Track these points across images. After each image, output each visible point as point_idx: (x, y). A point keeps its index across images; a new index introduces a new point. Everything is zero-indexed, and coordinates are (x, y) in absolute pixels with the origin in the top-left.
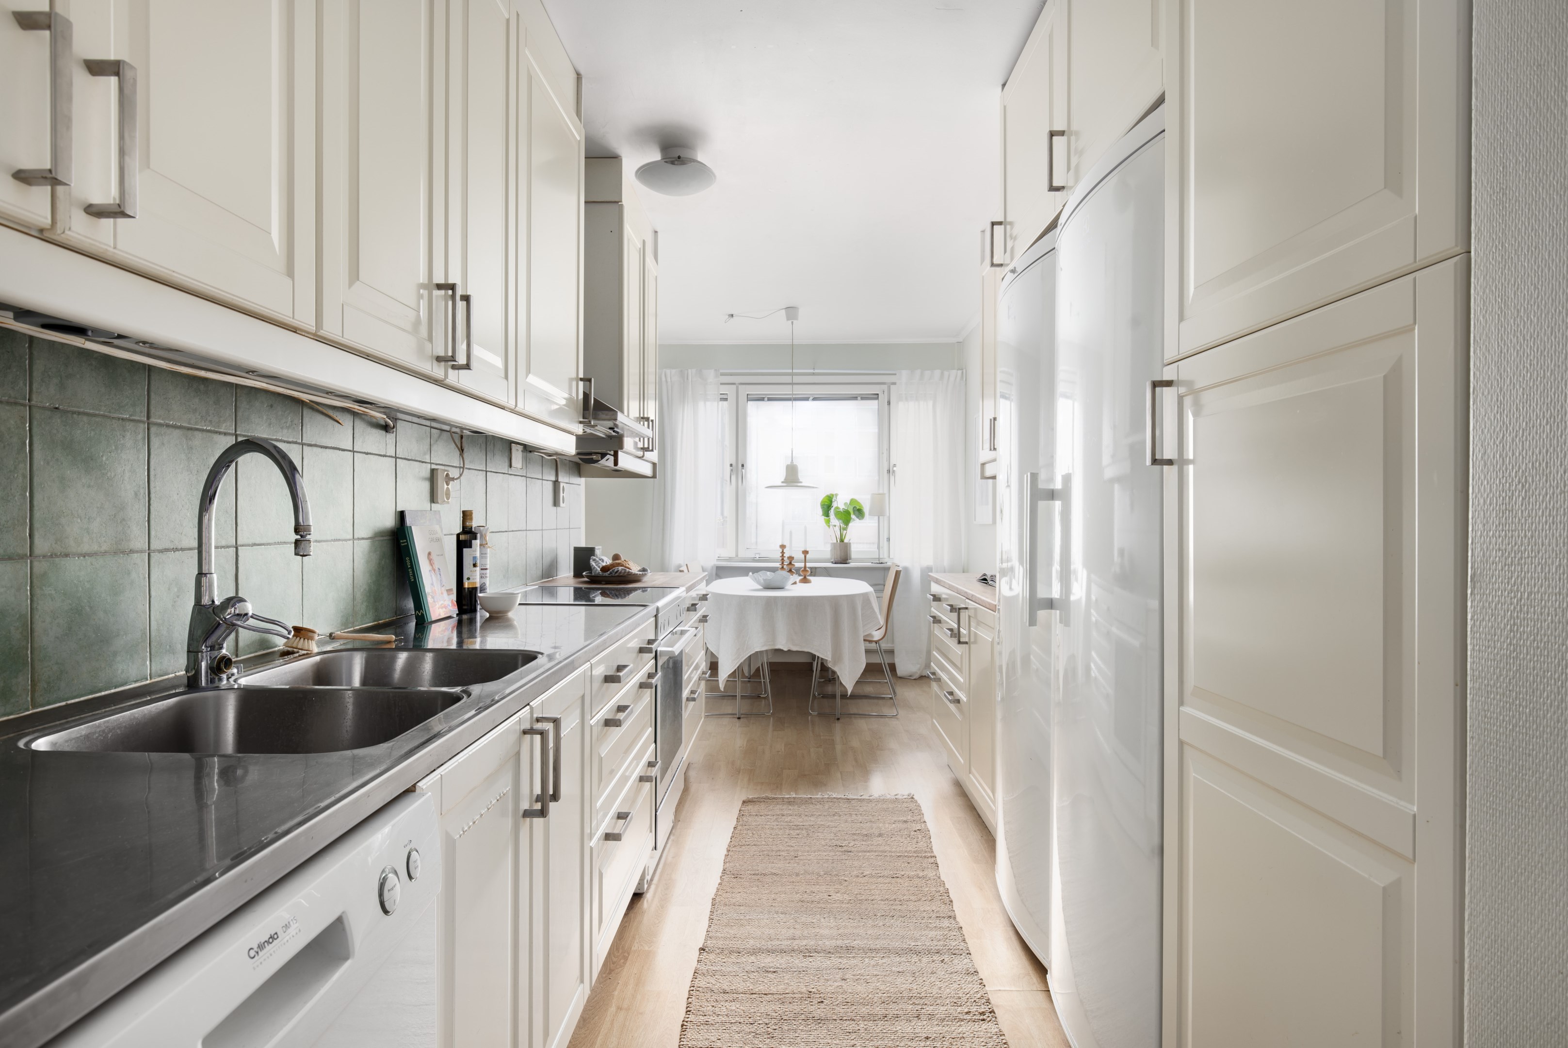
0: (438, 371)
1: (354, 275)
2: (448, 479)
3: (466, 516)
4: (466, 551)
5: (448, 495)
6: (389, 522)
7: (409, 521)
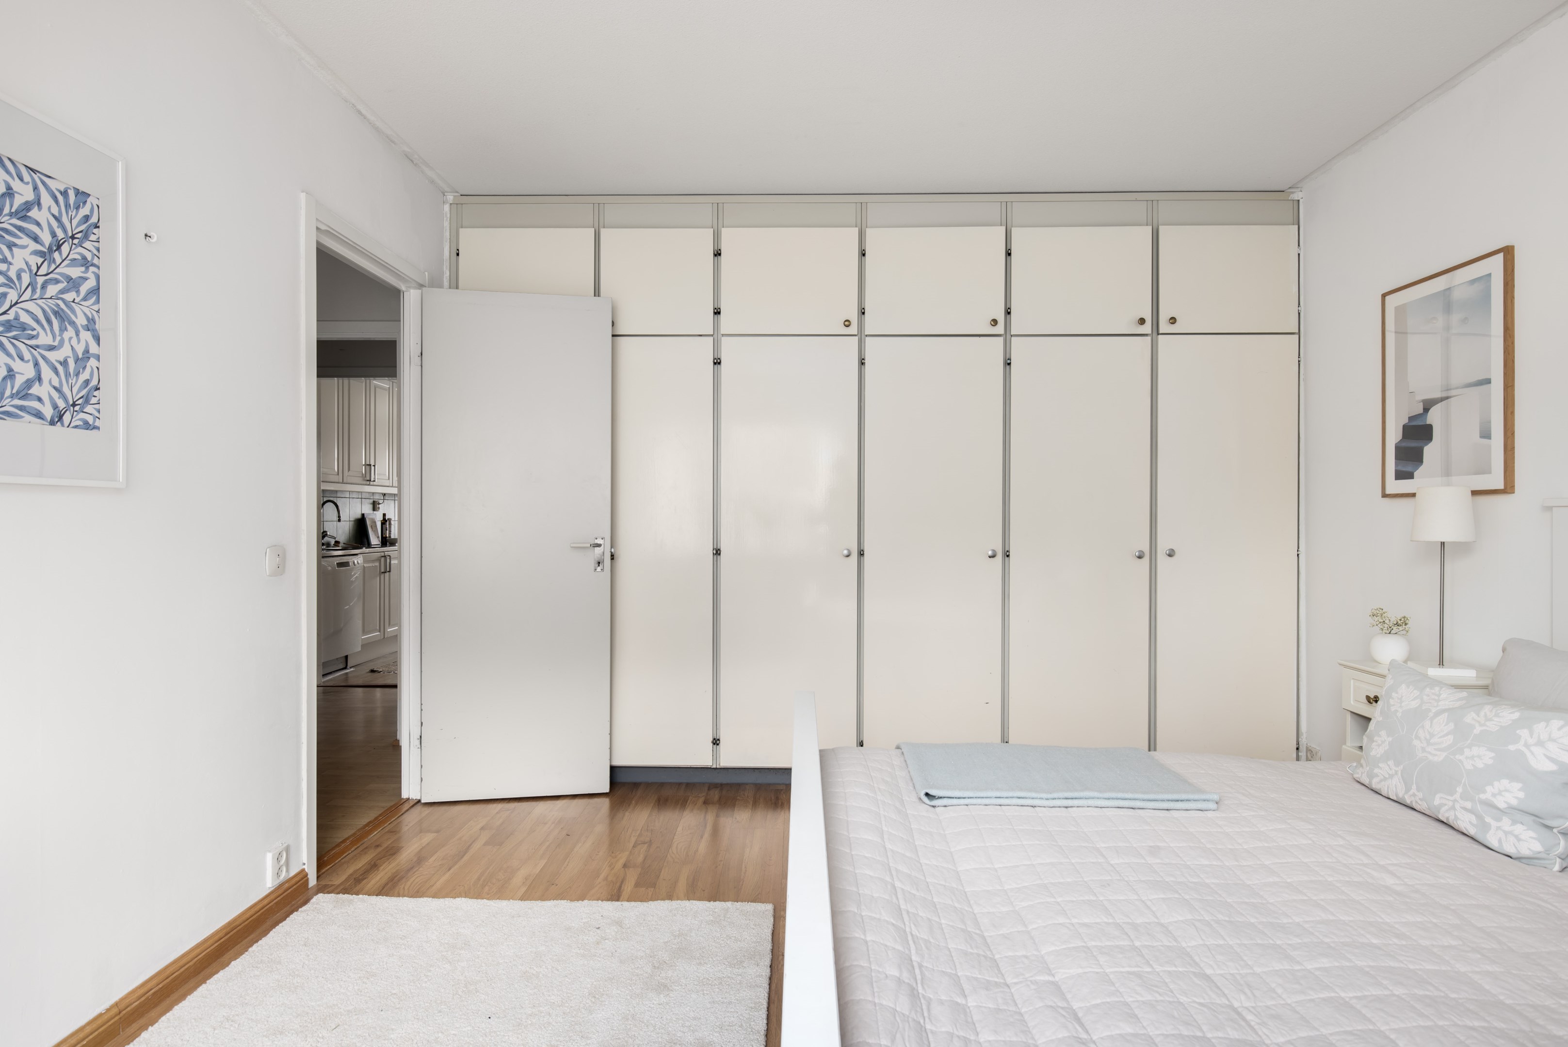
0: (368, 483)
1: (349, 470)
2: (379, 504)
3: (384, 515)
4: (384, 525)
5: (379, 508)
6: (359, 516)
7: (365, 516)
